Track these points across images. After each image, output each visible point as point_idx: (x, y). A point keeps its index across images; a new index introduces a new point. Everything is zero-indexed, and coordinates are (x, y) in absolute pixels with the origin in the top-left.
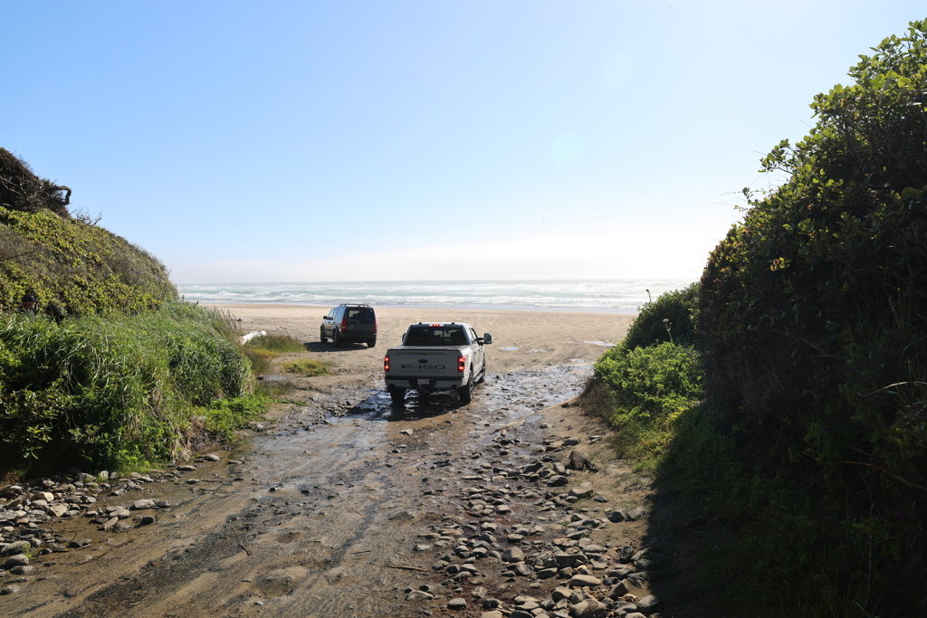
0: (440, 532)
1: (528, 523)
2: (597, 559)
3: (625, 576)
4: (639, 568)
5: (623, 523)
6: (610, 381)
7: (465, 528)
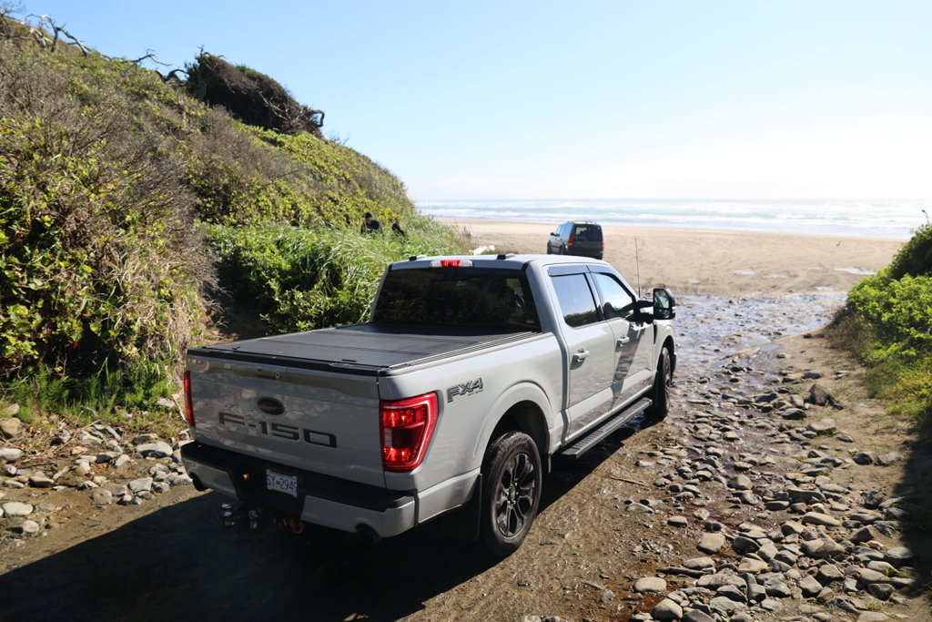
0: (662, 451)
1: (758, 453)
2: (836, 499)
3: (871, 522)
4: (889, 516)
5: (871, 467)
6: (866, 313)
7: (689, 450)
